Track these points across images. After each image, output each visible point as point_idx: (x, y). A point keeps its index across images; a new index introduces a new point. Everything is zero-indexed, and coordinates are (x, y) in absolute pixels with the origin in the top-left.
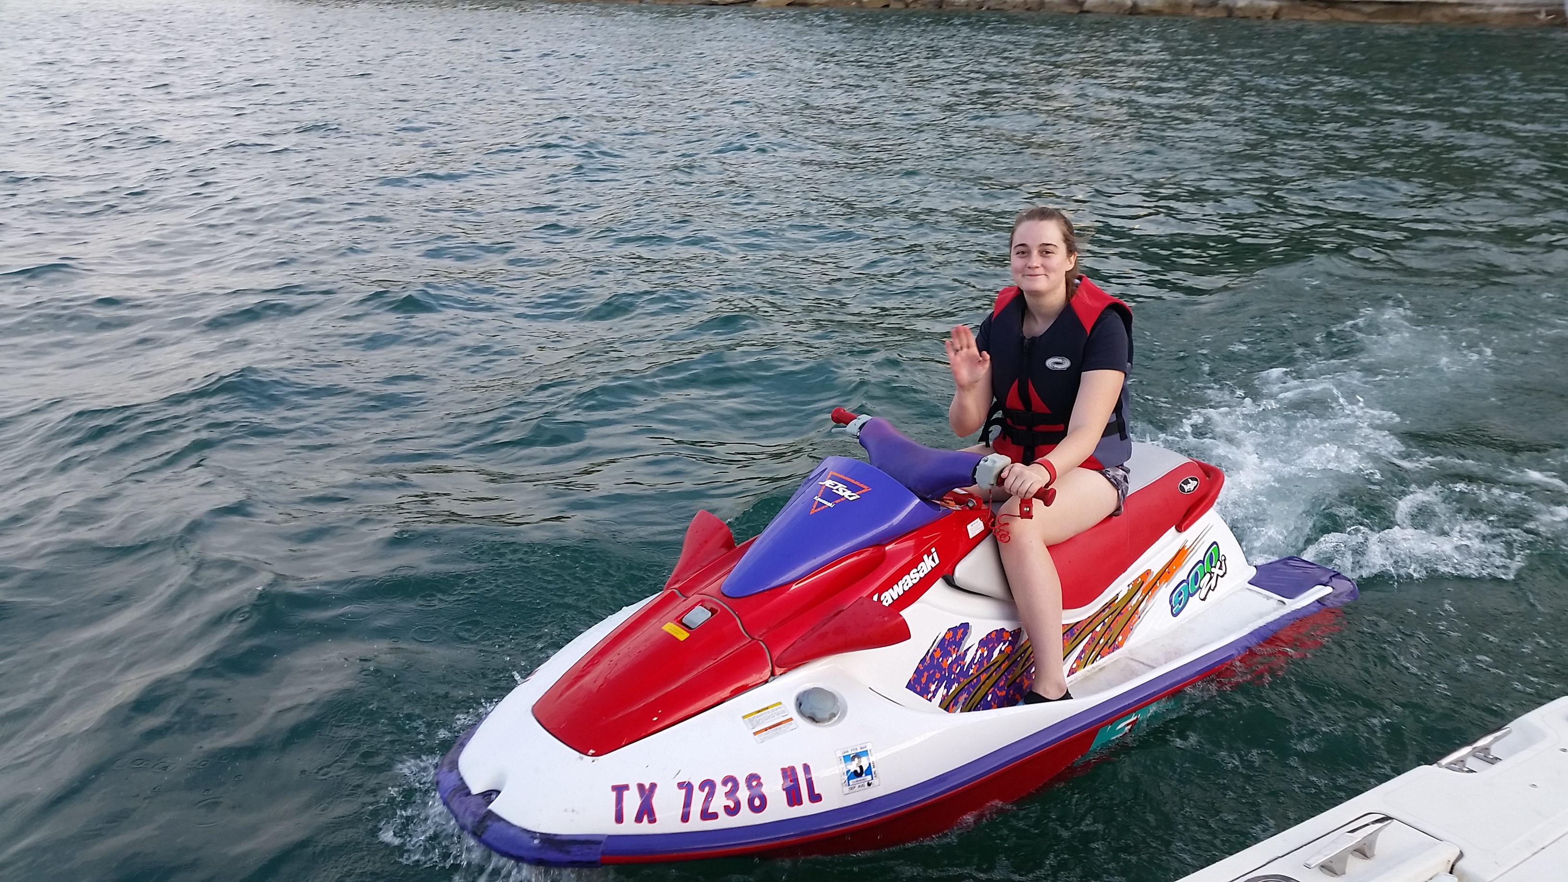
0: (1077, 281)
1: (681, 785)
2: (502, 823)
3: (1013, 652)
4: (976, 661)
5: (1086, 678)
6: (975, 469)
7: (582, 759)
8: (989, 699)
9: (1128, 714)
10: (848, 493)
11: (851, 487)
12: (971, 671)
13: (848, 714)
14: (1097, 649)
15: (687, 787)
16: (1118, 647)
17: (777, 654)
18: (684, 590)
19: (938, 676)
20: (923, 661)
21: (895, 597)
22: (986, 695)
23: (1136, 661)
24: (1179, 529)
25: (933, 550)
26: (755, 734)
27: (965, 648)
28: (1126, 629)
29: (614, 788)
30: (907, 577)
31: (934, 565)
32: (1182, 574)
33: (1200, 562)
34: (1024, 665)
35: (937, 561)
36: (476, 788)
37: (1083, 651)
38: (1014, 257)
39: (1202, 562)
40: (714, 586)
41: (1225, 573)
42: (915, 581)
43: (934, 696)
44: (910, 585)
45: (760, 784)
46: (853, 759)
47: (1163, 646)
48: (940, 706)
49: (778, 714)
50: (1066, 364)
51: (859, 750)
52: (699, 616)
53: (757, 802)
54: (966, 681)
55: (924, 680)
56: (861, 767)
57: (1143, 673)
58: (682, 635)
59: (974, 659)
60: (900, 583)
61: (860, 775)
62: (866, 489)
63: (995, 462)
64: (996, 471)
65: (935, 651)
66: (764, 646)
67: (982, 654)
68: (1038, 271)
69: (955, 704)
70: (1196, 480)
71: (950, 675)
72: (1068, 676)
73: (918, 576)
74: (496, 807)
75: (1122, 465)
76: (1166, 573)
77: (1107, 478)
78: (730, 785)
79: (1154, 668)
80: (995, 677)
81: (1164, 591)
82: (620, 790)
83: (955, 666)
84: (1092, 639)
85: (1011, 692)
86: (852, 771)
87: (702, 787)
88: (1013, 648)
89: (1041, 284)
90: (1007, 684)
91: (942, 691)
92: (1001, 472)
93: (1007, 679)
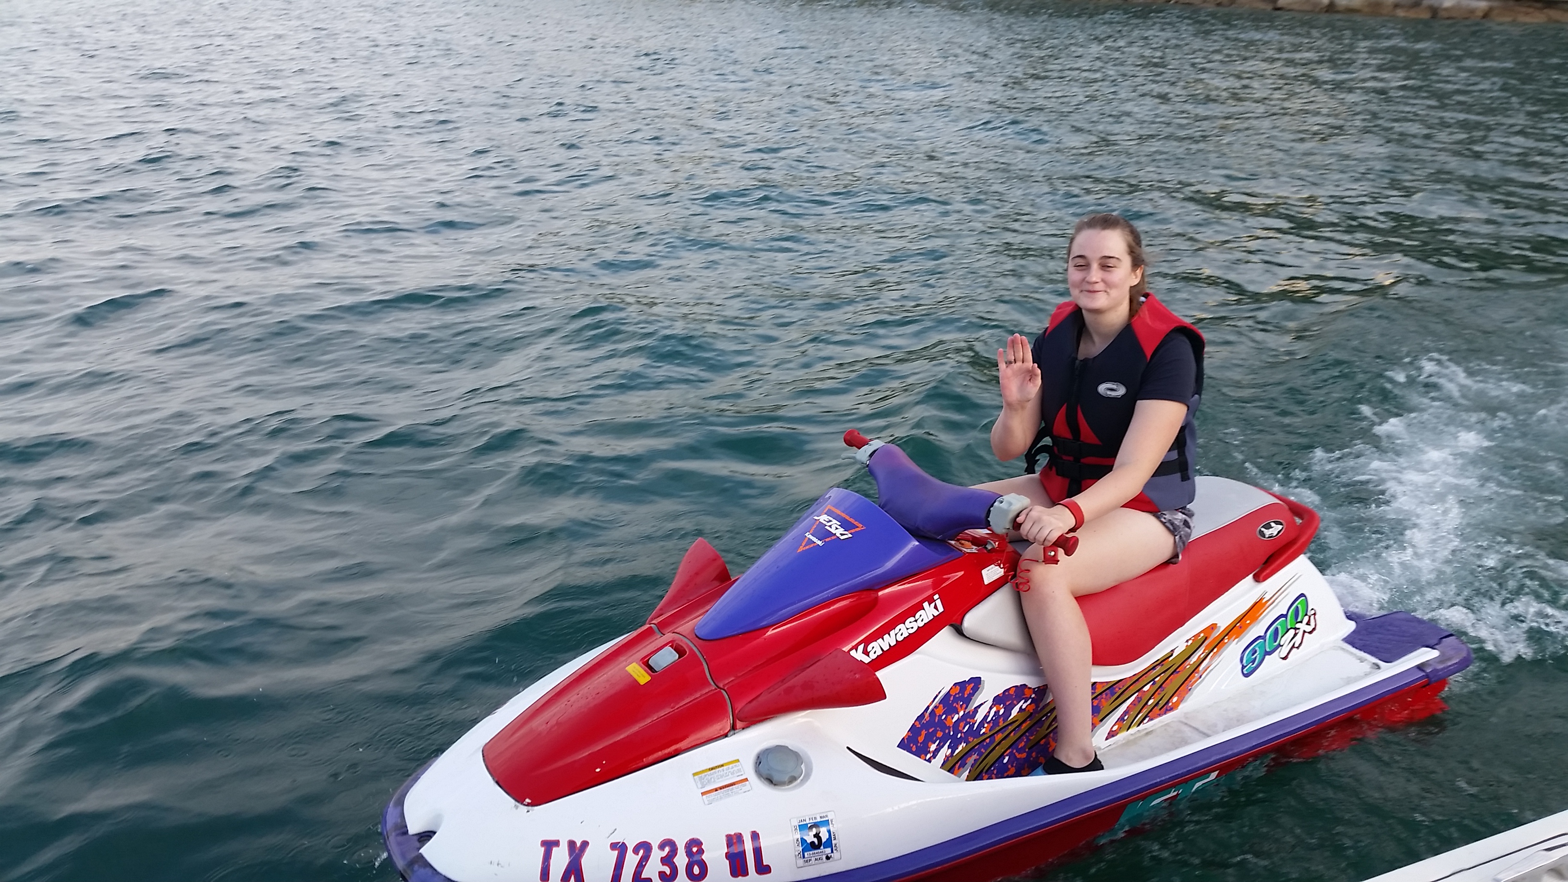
0: (1143, 299)
1: (613, 846)
2: (428, 870)
3: (1035, 711)
4: (989, 719)
5: (1128, 743)
6: (989, 511)
7: (516, 807)
8: (1005, 761)
9: (1167, 789)
10: (841, 530)
11: (845, 525)
12: (983, 730)
13: (812, 778)
14: (1145, 711)
15: (620, 848)
16: (1171, 709)
17: (739, 706)
18: (662, 626)
19: (940, 734)
20: (920, 718)
21: (886, 648)
22: (1002, 756)
23: (1190, 726)
24: (1258, 579)
25: (936, 597)
26: (703, 794)
27: (975, 706)
28: (1184, 688)
29: (545, 843)
30: (901, 626)
31: (936, 613)
32: (1258, 629)
33: (1282, 616)
34: (1050, 725)
35: (941, 609)
36: (414, 827)
37: (1125, 713)
38: (1071, 270)
39: (1285, 616)
40: (689, 626)
41: (1314, 629)
42: (911, 631)
43: (934, 756)
44: (906, 635)
45: (701, 851)
46: (811, 828)
47: (1225, 710)
48: (942, 766)
49: (733, 773)
50: (1121, 391)
51: (819, 820)
52: (666, 658)
53: (696, 870)
54: (976, 741)
55: (921, 739)
56: (819, 839)
57: (1194, 741)
58: (643, 678)
59: (986, 717)
60: (892, 633)
61: (818, 847)
62: (860, 527)
63: (1010, 504)
64: (1012, 515)
65: (936, 707)
66: (726, 696)
67: (997, 713)
68: (1097, 287)
69: (963, 765)
70: (1281, 524)
71: (955, 734)
72: (1107, 739)
73: (915, 626)
74: (428, 851)
75: (1184, 508)
76: (1237, 627)
77: (1161, 522)
78: (667, 849)
79: (1208, 736)
80: (1013, 737)
81: (1234, 649)
82: (549, 845)
83: (962, 724)
84: (1139, 699)
85: (1034, 754)
86: (809, 842)
87: (636, 851)
88: (1037, 707)
89: (1101, 301)
90: (1030, 745)
91: (945, 751)
92: (1018, 515)
93: (1028, 740)
